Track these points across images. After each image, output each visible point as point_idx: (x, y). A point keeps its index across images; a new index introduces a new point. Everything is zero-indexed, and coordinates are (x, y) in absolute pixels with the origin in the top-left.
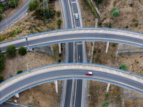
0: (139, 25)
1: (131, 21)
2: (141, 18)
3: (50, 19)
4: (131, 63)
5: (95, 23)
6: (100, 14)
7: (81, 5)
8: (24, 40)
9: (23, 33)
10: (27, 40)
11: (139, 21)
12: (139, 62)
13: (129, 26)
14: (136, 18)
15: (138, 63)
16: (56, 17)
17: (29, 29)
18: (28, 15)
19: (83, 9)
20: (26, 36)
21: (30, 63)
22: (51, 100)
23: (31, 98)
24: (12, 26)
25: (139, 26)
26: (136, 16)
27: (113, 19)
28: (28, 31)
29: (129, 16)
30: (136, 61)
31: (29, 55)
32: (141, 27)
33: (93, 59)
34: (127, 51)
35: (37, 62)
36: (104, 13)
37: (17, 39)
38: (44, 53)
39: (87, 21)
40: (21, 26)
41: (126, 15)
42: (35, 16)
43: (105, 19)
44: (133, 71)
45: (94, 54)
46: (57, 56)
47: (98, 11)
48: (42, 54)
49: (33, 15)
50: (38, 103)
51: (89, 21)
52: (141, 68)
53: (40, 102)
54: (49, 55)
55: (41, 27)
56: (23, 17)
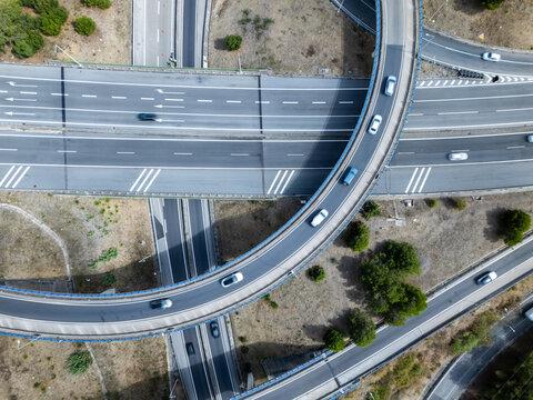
4: (58, 380)
8: (344, 377)
10: (336, 380)
12: (32, 389)
15: (36, 385)
20: (341, 390)
21: (305, 315)
22: (234, 238)
30: (44, 389)
35: (293, 325)
37: (363, 375)
44: (49, 358)
45: (166, 392)
46: (254, 362)
48: (290, 353)
52: (26, 370)
53: (253, 222)
54: (274, 357)
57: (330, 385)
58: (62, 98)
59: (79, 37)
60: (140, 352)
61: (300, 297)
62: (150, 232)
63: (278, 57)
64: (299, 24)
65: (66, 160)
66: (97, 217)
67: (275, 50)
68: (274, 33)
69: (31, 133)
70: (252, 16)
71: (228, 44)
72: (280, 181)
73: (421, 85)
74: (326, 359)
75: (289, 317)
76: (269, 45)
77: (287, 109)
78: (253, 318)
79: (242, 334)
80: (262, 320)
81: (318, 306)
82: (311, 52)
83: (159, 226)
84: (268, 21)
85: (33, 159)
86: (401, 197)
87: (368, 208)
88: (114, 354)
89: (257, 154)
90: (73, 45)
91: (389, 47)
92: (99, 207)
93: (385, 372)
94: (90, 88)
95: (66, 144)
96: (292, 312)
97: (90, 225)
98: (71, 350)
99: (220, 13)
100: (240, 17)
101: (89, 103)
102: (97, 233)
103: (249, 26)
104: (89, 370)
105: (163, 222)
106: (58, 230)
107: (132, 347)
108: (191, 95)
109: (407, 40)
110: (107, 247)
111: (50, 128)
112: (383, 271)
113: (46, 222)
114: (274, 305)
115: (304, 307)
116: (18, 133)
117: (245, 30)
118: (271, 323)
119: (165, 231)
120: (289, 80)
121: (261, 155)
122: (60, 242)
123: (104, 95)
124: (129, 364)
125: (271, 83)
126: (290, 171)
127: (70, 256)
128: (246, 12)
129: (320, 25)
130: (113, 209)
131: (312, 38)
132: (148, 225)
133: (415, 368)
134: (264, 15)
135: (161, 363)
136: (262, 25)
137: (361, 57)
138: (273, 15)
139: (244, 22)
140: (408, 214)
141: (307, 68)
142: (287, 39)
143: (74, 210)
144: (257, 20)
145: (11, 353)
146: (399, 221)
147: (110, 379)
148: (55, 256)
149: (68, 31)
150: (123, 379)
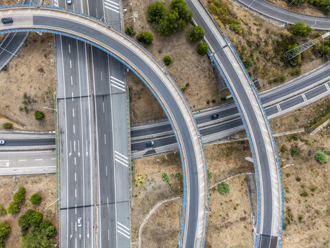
0: (304, 198)
1: (310, 183)
2: (320, 200)
3: (282, 64)
4: (233, 199)
5: (295, 129)
6: (315, 132)
7: (325, 100)
8: (222, 43)
10: (224, 47)
11: (312, 198)
12: (237, 211)
13: (302, 181)
14: (317, 191)
15: (235, 209)
16: (290, 70)
17: (249, 43)
18: (282, 29)
19: (318, 105)
20: (229, 44)
21: (191, 67)
22: (153, 110)
24: (252, 15)
25: (302, 199)
26: (323, 190)
27: (309, 155)
29: (320, 179)
30: (237, 205)
31: (202, 60)
32: (302, 203)
33: (232, 143)
34: (253, 188)
35: (197, 74)
36: (319, 137)
37: (221, 33)
39: (296, 118)
40: (255, 28)
41: (321, 174)
42: (280, 40)
43: (306, 142)
44: (221, 204)
45: (238, 142)
46: (220, 96)
47: (321, 127)
48: (213, 75)
49: (282, 36)
50: (140, 98)
51: (297, 120)
52: (227, 215)
53: (142, 99)
54: (217, 84)
55: (260, 56)
56: (274, 23)
57: (227, 50)
58: (78, 208)
59: (43, 203)
60: (218, 158)
61: (181, 70)
62: (152, 157)
63: (46, 89)
64: (26, 78)
65: (112, 203)
66: (144, 185)
67: (42, 91)
68: (32, 93)
69: (99, 223)
70: (23, 106)
71: (41, 117)
72: (117, 84)
73: (57, 5)
74: (213, 54)
75: (193, 76)
76: (39, 95)
77: (76, 82)
78: (196, 98)
79: (205, 103)
80: (197, 92)
81: (185, 59)
82: (41, 70)
83: (148, 153)
84: (25, 96)
85: (113, 220)
86: (122, 15)
87: (129, 32)
88: (218, 171)
89: (103, 98)
90: (48, 205)
91: (35, 23)
92: (139, 184)
93: (219, 21)
94: (71, 193)
95: (103, 203)
96: (190, 75)
97: (149, 188)
98: (217, 193)
99: (23, 125)
100: (24, 113)
101: (80, 193)
102: (153, 184)
103: (29, 107)
104: (228, 183)
105: (146, 150)
106: (152, 206)
107: (215, 162)
108: (71, 137)
109: (30, 13)
110: (160, 179)
111: (95, 213)
113: (148, 211)
114: (188, 85)
115: (187, 68)
116: (99, 230)
117: (32, 110)
118: (198, 87)
119: (151, 149)
120: (59, 82)
121: (103, 96)
122: (159, 204)
123: (75, 185)
124: (224, 163)
125: (61, 92)
126: (111, 79)
127: (167, 198)
128: (21, 110)
129: (25, 66)
130: (140, 178)
131: (33, 70)
132: (148, 158)
133: (216, 4)
134: (22, 99)
135: (223, 147)
136: (28, 100)
137: (43, 41)
138: (22, 94)
139: (27, 111)
140: (131, 11)
141: (51, 72)
142: (35, 85)
143: (141, 197)
144: (25, 103)
145: (218, 223)
146: (135, 15)
147: (232, 172)
148: (167, 206)
149: (40, 209)
150: (232, 166)
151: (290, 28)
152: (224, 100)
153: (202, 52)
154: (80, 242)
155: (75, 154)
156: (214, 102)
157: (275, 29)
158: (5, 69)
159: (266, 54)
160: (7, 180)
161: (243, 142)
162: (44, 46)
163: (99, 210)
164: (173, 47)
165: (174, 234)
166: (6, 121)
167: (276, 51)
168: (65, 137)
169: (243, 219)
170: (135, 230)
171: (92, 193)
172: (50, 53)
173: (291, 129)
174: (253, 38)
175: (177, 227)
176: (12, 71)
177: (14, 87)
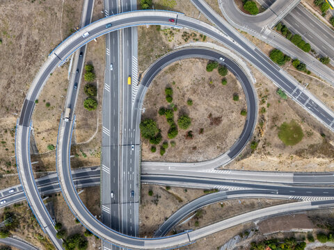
3: (15, 215)
4: (45, 143)
5: (8, 177)
8: (47, 229)
9: (41, 232)
10: (46, 227)
13: (5, 149)
15: (44, 138)
16: (11, 211)
17: (34, 228)
18: (15, 235)
20: (44, 228)
23: (94, 207)
24: (32, 243)
25: (5, 140)
28: (36, 229)
30: (42, 140)
31: (60, 220)
35: (63, 212)
37: (48, 235)
38: (53, 210)
40: (30, 236)
42: (16, 228)
44: (52, 140)
45: (42, 171)
46: (52, 198)
49: (15, 231)
50: (96, 201)
51: (7, 182)
52: (48, 135)
54: (54, 205)
55: (28, 220)
56: (19, 238)
57: (45, 225)
59: (150, 147)
62: (93, 166)
63: (145, 208)
64: (155, 214)
65: (112, 146)
66: (96, 153)
67: (147, 206)
68: (153, 206)
69: (119, 136)
70: (159, 199)
71: (151, 193)
72: (107, 209)
74: (53, 224)
76: (149, 205)
77: (129, 211)
79: (61, 195)
81: (68, 221)
82: (147, 218)
83: (95, 168)
84: (157, 204)
85: (112, 137)
86: (102, 246)
87: (98, 238)
88: (54, 156)
89: (115, 202)
90: (147, 146)
91: (143, 242)
93: (49, 241)
94: (133, 152)
95: (117, 146)
97: (93, 151)
98: (55, 145)
99: (161, 188)
100: (159, 195)
101: (129, 152)
102: (91, 152)
103: (156, 198)
104: (48, 150)
106: (91, 141)
108: (133, 182)
110: (87, 155)
111: (121, 141)
112: (77, 241)
113: (94, 138)
116: (119, 132)
117: (154, 197)
119: (93, 171)
120: (138, 211)
122: (88, 141)
123: (132, 157)
124: (51, 160)
125: (137, 206)
126: (110, 212)
127: (84, 144)
128: (160, 197)
129: (156, 220)
131: (151, 218)
132: (95, 165)
134: (159, 203)
135: (51, 169)
136: (156, 202)
137: (146, 233)
138: (159, 205)
139: (157, 196)
140: (96, 248)
141: (141, 217)
142: (151, 210)
143: (97, 148)
144: (157, 201)
145: (53, 132)
146: (94, 245)
147: (46, 155)
148: (84, 140)
149: (152, 145)
150: (46, 159)
151: (10, 235)
152: (50, 196)
153: (59, 225)
154: (130, 127)
155: (131, 173)
156: (56, 195)
157: (19, 235)
158: (166, 219)
159: (24, 221)
160: (170, 160)
161: (40, 171)
162: (145, 230)
163: (119, 143)
164: (75, 228)
165: (79, 127)
166: (169, 191)
167: (18, 223)
168: (135, 182)
169: (39, 133)
170: (100, 130)
171: (122, 152)
172: (141, 227)
173: (11, 177)
174: (31, 230)
175: (76, 130)
176: (163, 217)
177: (162, 209)
